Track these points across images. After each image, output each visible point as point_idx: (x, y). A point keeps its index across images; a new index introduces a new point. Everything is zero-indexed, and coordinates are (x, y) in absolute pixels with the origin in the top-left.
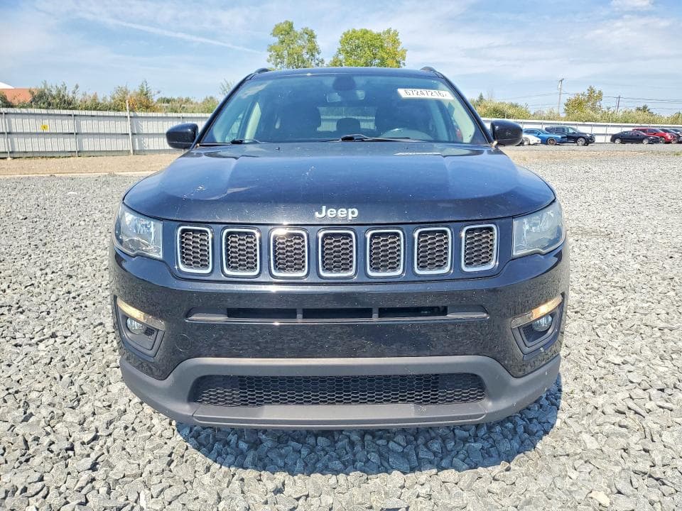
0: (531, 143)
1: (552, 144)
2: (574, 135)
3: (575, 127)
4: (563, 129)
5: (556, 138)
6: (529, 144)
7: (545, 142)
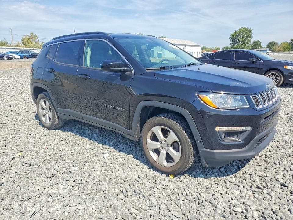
0: (16, 58)
1: (26, 58)
2: (34, 54)
3: (34, 51)
4: (28, 51)
5: (27, 56)
6: (15, 59)
7: (22, 57)
